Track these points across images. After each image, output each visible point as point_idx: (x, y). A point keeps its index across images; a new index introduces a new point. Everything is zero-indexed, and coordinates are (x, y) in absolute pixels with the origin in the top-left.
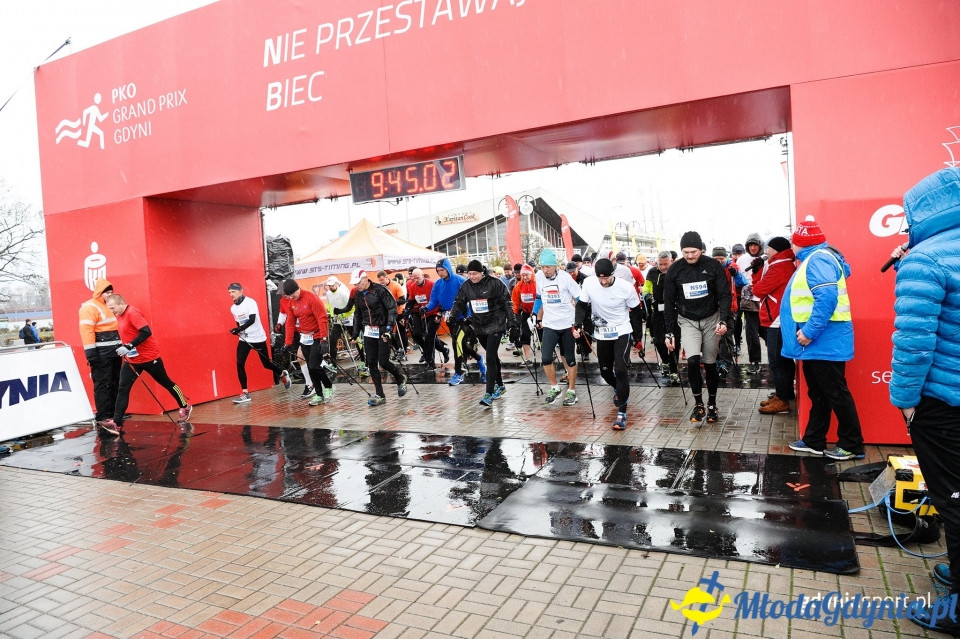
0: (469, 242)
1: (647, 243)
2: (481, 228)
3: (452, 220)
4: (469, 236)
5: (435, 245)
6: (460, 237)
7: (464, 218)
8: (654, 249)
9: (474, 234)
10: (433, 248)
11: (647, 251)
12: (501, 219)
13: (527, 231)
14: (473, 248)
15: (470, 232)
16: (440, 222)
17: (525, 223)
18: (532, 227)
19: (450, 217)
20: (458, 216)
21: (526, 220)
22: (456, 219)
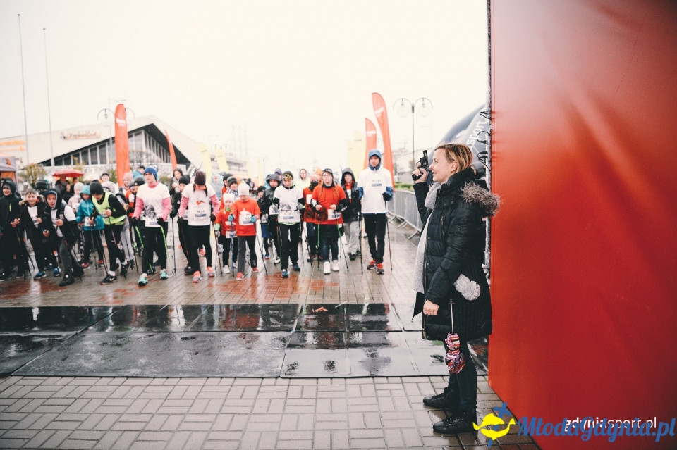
0: (92, 155)
1: (235, 164)
2: (102, 144)
3: (77, 137)
4: (91, 151)
5: (55, 159)
6: (84, 151)
7: (86, 136)
8: (241, 168)
9: (96, 149)
10: (53, 162)
11: (236, 170)
12: (113, 138)
13: (141, 148)
14: (94, 160)
15: (92, 148)
16: (64, 137)
17: (140, 143)
18: (146, 147)
19: (75, 133)
20: (81, 133)
21: (141, 140)
22: (79, 136)
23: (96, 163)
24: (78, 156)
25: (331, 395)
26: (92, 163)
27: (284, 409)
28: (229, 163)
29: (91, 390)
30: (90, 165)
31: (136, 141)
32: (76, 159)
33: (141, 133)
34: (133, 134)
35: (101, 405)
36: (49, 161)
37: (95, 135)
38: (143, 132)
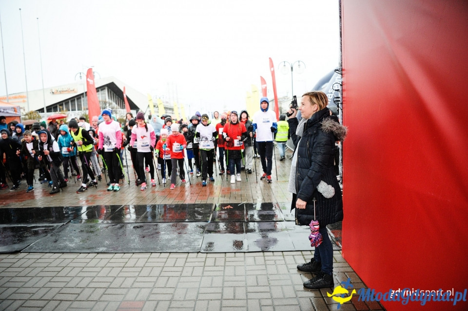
0: (72, 105)
1: (170, 109)
2: (79, 97)
3: (61, 92)
4: (71, 101)
5: (47, 107)
6: (66, 102)
7: (67, 91)
9: (74, 100)
10: (45, 110)
12: (86, 93)
13: (105, 99)
14: (73, 108)
15: (72, 99)
16: (53, 93)
17: (104, 95)
18: (109, 98)
19: (59, 90)
20: (64, 90)
21: (105, 94)
22: (63, 91)
23: (75, 110)
24: (62, 105)
25: (234, 264)
26: (72, 110)
27: (203, 273)
28: (166, 108)
29: (74, 261)
30: (71, 112)
31: (102, 94)
32: (61, 107)
33: (105, 89)
34: (100, 90)
35: (81, 271)
36: (43, 109)
37: (73, 90)
38: (106, 88)
